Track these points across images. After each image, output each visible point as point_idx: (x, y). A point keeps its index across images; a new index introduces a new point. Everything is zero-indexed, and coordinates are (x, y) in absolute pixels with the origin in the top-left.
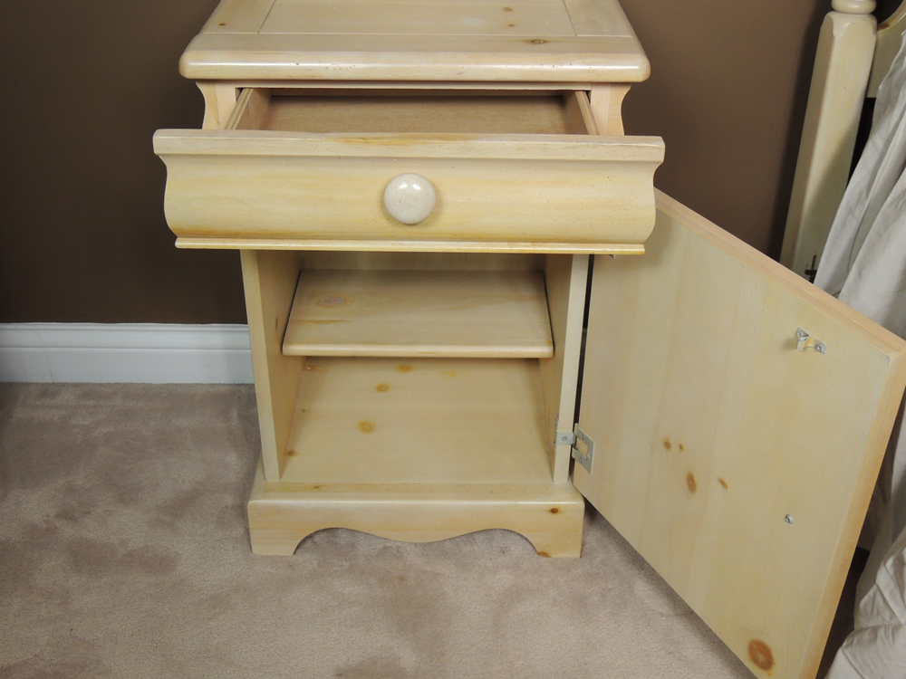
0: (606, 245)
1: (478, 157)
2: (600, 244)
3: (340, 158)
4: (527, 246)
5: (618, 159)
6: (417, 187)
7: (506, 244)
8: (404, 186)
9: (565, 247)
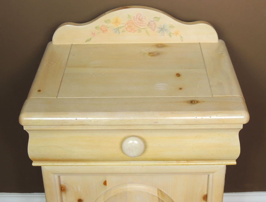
0: (219, 161)
1: (163, 128)
2: (217, 161)
3: (103, 130)
4: (185, 163)
5: (223, 128)
6: (136, 142)
7: (175, 161)
8: (131, 142)
9: (202, 162)
